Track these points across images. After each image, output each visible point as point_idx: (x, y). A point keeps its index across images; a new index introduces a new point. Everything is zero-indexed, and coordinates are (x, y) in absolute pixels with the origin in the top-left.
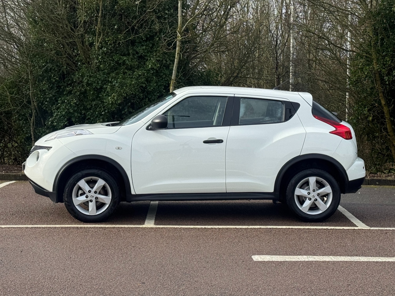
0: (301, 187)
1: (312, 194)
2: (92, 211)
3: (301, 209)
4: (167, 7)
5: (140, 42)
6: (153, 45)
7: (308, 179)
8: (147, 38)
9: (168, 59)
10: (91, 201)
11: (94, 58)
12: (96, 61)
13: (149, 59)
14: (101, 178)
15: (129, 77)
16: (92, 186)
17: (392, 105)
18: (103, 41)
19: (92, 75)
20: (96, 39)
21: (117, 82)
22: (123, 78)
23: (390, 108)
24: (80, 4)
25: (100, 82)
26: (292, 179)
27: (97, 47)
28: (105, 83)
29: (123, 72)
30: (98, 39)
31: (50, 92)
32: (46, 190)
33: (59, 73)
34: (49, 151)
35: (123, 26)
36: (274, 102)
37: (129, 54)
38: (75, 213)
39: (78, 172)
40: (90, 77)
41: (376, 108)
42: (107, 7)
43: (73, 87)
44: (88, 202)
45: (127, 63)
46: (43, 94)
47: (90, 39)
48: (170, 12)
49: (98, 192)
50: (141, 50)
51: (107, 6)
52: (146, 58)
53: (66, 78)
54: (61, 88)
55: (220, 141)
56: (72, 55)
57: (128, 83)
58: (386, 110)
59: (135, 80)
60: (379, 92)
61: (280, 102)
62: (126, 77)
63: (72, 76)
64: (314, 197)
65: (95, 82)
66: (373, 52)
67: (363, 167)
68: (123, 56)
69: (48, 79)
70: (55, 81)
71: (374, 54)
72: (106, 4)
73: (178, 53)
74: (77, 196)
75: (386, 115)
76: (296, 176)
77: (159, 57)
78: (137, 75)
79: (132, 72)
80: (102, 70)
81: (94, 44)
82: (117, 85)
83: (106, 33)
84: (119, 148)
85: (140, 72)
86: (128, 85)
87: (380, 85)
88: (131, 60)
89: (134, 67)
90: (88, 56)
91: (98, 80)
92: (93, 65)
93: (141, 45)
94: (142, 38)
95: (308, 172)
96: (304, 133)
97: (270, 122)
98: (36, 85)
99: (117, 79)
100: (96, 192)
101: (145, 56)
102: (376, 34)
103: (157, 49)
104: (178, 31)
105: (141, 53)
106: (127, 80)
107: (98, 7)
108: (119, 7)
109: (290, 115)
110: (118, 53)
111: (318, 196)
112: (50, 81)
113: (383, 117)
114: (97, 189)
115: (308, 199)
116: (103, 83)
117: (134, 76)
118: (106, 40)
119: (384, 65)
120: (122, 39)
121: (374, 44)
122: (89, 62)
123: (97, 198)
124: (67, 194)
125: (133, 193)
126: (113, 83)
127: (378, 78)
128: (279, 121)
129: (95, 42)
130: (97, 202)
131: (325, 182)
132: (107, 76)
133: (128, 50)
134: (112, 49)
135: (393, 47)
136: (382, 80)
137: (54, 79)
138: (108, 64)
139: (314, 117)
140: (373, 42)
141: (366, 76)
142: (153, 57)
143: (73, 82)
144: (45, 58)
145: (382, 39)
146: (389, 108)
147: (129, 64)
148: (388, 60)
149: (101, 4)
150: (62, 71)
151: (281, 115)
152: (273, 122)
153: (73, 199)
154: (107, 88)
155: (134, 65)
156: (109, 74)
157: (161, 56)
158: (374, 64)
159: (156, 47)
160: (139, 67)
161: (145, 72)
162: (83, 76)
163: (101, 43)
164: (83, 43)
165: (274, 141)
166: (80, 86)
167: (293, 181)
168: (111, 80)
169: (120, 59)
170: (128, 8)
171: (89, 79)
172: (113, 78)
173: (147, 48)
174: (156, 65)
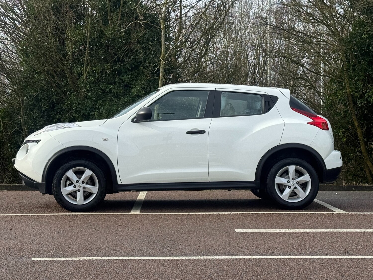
0: (281, 176)
1: (292, 182)
2: (80, 200)
3: (281, 197)
4: (151, 39)
5: (126, 72)
6: (138, 74)
7: (288, 168)
8: (132, 68)
9: (152, 87)
10: (79, 191)
11: (82, 87)
12: (84, 90)
13: (134, 87)
14: (88, 169)
15: (115, 103)
16: (79, 177)
17: (365, 127)
18: (90, 71)
19: (81, 102)
20: (84, 69)
21: (104, 109)
22: (110, 105)
23: (364, 130)
24: (69, 37)
25: (88, 109)
26: (272, 168)
27: (85, 77)
28: (93, 110)
29: (110, 100)
30: (85, 70)
31: (40, 120)
32: (35, 181)
33: (49, 102)
34: (38, 143)
35: (110, 56)
36: (253, 95)
37: (115, 83)
38: (63, 203)
39: (66, 163)
40: (79, 104)
41: (350, 130)
42: (94, 40)
43: (62, 115)
44: (75, 192)
45: (113, 92)
46: (33, 122)
47: (79, 70)
48: (153, 44)
49: (85, 182)
50: (126, 78)
51: (94, 38)
52: (132, 86)
53: (56, 107)
54: (51, 116)
55: (202, 132)
56: (61, 86)
57: (114, 109)
58: (359, 131)
59: (121, 107)
60: (353, 114)
61: (259, 96)
62: (113, 104)
63: (61, 105)
64: (294, 185)
65: (83, 110)
66: (346, 77)
67: (340, 157)
68: (109, 84)
69: (38, 108)
70: (46, 110)
71: (346, 79)
72: (93, 36)
73: (162, 79)
74: (65, 186)
75: (359, 136)
76: (276, 164)
77: (144, 84)
78: (123, 102)
79: (118, 99)
80: (90, 98)
81: (82, 74)
82: (104, 111)
83: (94, 64)
84: (105, 139)
85: (126, 99)
86: (114, 112)
87: (353, 108)
88: (117, 89)
89: (120, 95)
90: (76, 85)
91: (86, 107)
92: (81, 93)
93: (126, 74)
94: (127, 68)
95: (288, 161)
96: (283, 124)
97: (250, 114)
98: (27, 114)
99: (104, 106)
100: (83, 182)
101: (131, 84)
102: (348, 61)
103: (142, 77)
104: (161, 58)
105: (127, 81)
106: (114, 106)
107: (86, 39)
108: (105, 39)
109: (269, 108)
110: (104, 82)
111: (297, 184)
112: (40, 110)
113: (357, 138)
114: (84, 179)
115: (288, 187)
116: (91, 110)
117: (120, 103)
118: (93, 69)
119: (356, 88)
120: (109, 68)
121: (346, 69)
122: (77, 91)
123: (84, 188)
124: (55, 185)
125: (119, 182)
126: (101, 110)
127: (351, 102)
128: (259, 113)
129: (83, 72)
130: (84, 192)
131: (304, 170)
132: (94, 103)
133: (114, 79)
134: (100, 78)
135: (364, 72)
136: (355, 103)
137: (45, 108)
138: (95, 92)
139: (292, 109)
140: (345, 67)
141: (340, 100)
142: (138, 85)
143: (62, 110)
144: (36, 88)
145: (354, 66)
146: (362, 130)
147: (116, 92)
148: (360, 84)
149: (88, 35)
150: (52, 100)
151: (260, 108)
152: (253, 114)
153: (62, 189)
154: (94, 114)
155: (120, 92)
156: (96, 101)
157: (145, 84)
158: (347, 88)
159: (141, 75)
160: (125, 95)
161: (131, 99)
162: (71, 103)
163: (88, 72)
164: (72, 73)
165: (254, 131)
166: (69, 114)
167: (273, 170)
168: (99, 107)
169: (107, 87)
170: (114, 39)
171: (77, 106)
172: (100, 105)
173: (132, 76)
174: (140, 92)
